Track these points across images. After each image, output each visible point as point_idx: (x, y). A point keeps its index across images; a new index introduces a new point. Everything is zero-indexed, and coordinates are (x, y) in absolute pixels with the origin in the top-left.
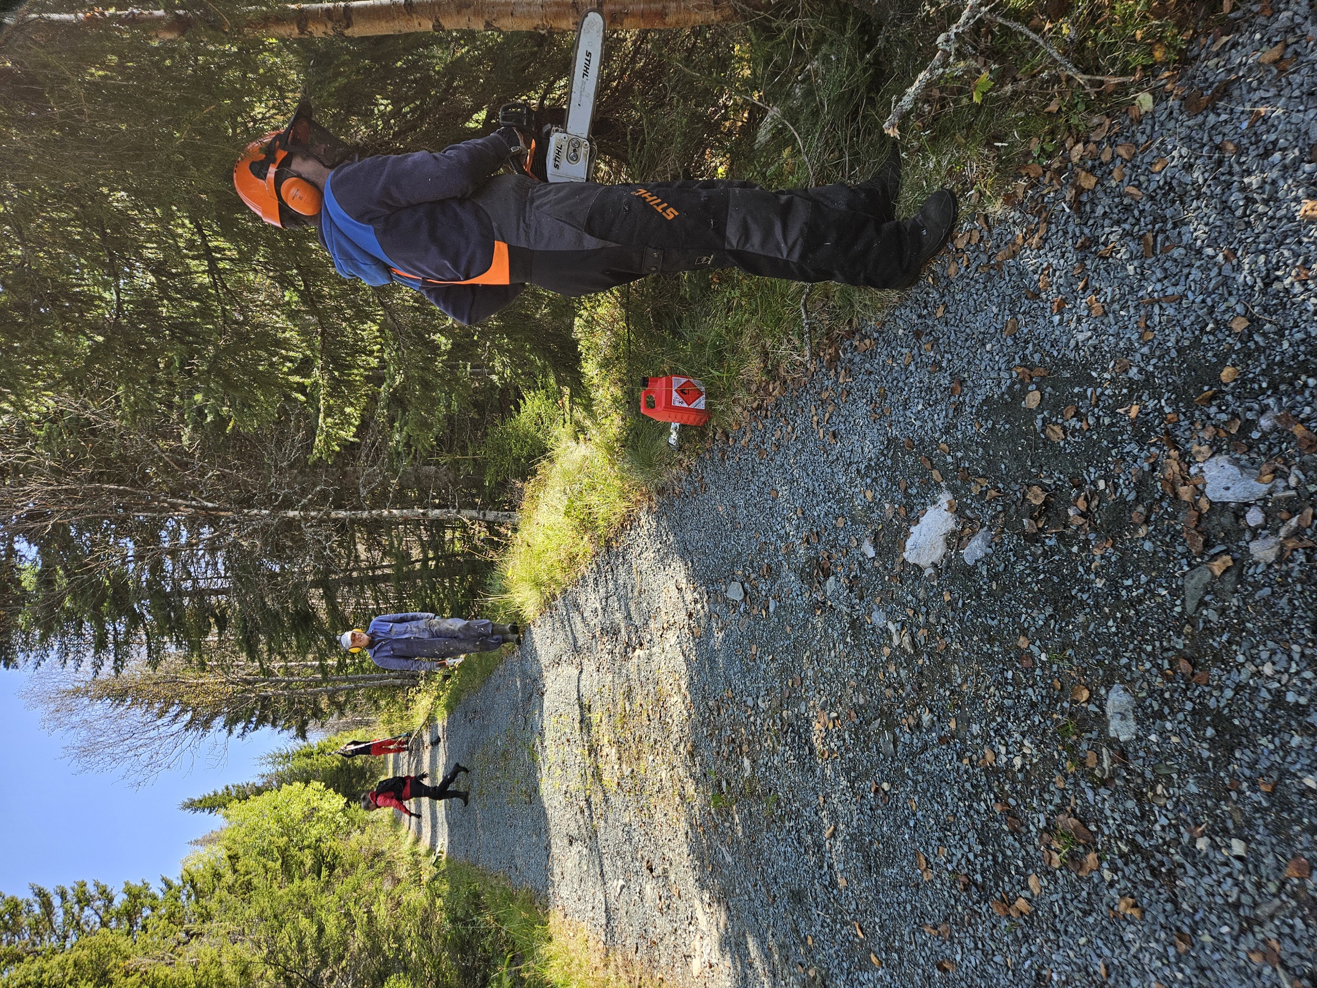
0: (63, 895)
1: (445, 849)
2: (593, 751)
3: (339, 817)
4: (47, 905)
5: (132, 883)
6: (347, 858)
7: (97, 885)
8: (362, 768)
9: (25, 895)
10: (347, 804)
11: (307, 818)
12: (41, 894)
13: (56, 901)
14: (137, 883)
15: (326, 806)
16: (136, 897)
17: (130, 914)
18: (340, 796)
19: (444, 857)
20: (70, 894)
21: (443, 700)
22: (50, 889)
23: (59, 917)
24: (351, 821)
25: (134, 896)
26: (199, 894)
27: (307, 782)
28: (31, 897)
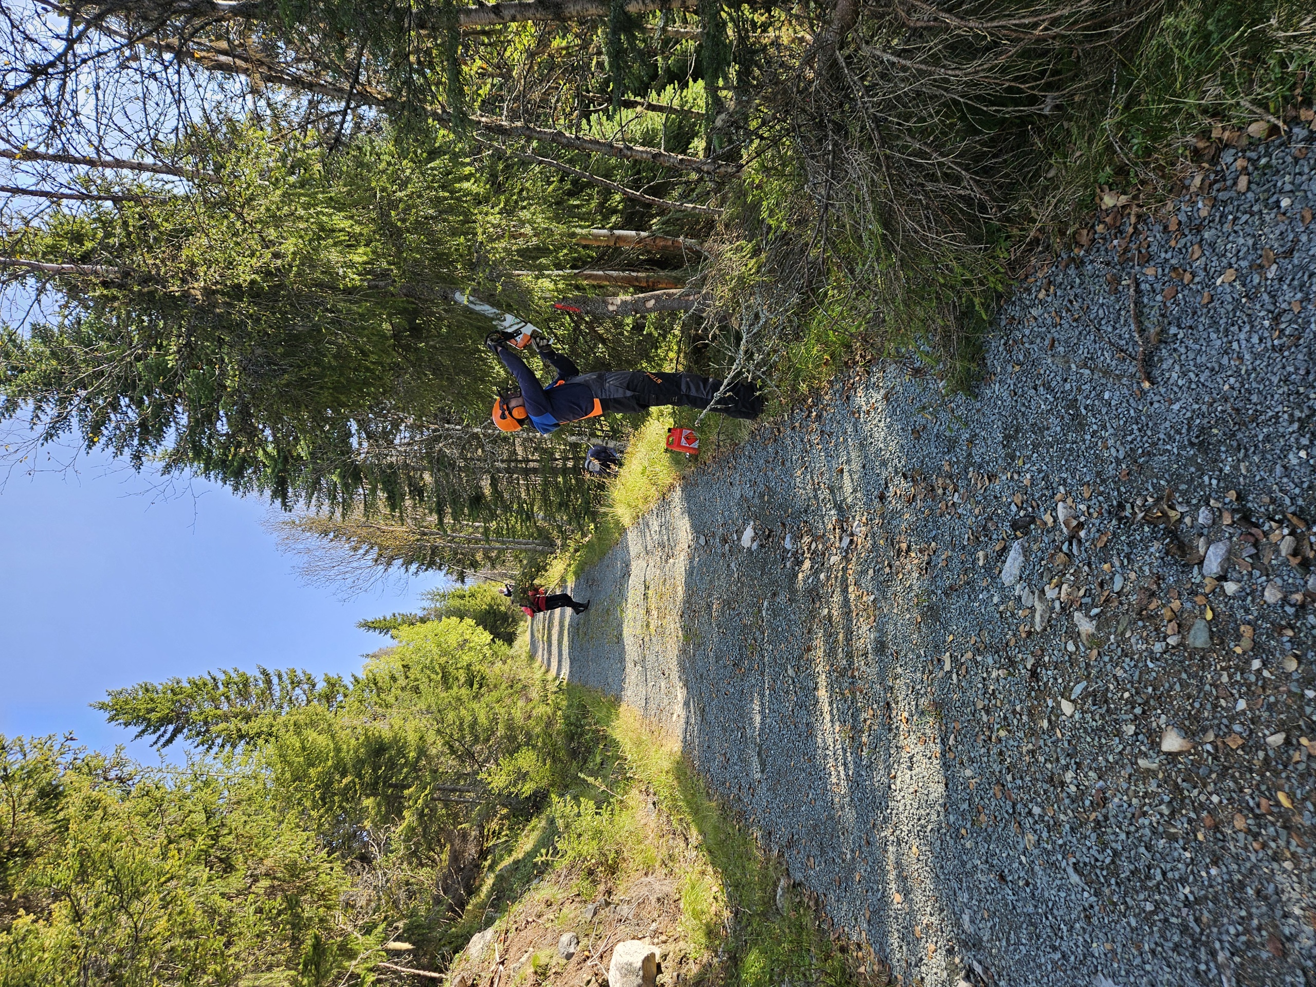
0: (280, 677)
1: (566, 677)
2: (648, 612)
3: (486, 650)
4: (269, 682)
5: (330, 675)
6: (492, 681)
7: (304, 673)
8: (506, 613)
9: (253, 673)
10: (493, 640)
11: (462, 646)
12: (264, 673)
13: (275, 680)
14: (333, 675)
15: (476, 639)
16: (334, 685)
17: (328, 698)
18: (487, 633)
19: (565, 682)
20: (285, 677)
21: (572, 568)
22: (271, 671)
23: (277, 693)
24: (495, 654)
25: (332, 684)
26: (380, 690)
27: (462, 618)
28: (259, 675)
